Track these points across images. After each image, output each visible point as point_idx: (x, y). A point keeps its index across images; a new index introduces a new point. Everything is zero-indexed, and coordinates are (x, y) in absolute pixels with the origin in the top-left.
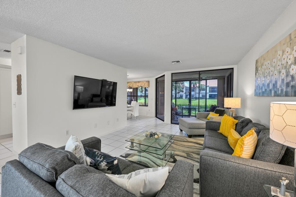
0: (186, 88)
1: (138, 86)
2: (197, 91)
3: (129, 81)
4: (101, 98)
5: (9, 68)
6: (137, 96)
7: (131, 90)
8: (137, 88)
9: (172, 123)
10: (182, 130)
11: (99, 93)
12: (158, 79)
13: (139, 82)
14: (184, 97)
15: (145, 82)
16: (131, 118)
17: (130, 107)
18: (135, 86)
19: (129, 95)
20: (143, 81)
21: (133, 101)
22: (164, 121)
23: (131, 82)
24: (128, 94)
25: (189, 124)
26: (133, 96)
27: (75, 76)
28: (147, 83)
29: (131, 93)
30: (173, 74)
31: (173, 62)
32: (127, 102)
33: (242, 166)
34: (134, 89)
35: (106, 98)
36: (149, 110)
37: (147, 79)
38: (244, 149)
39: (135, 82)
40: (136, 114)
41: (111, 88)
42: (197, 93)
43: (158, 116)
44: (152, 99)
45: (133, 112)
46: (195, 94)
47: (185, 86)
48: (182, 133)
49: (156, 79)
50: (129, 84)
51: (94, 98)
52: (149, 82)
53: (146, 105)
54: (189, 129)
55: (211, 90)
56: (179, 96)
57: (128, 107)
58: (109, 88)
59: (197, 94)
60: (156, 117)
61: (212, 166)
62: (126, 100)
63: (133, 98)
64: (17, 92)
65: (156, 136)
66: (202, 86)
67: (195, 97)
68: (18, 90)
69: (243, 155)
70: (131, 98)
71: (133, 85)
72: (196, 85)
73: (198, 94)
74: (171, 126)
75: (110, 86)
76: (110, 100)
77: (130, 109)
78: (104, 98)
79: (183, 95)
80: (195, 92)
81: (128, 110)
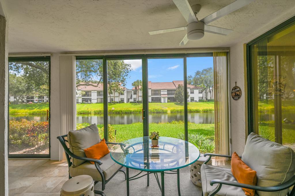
0: (127, 90)
14: (125, 101)
42: (140, 96)
46: (137, 97)
47: (126, 89)
55: (153, 92)
56: (120, 100)
72: (138, 87)
79: (124, 98)
80: (137, 95)
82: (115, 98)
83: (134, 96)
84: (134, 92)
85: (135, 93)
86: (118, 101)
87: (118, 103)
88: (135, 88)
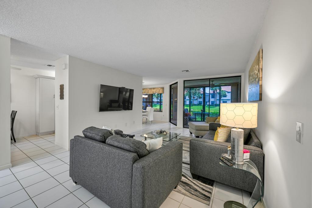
1: (153, 92)
2: (218, 98)
3: (144, 88)
4: (118, 103)
5: (53, 79)
6: (152, 102)
7: (147, 96)
8: (152, 94)
9: (184, 127)
10: (192, 132)
11: (117, 99)
12: (172, 86)
13: (154, 88)
15: (160, 88)
16: (146, 123)
17: (145, 112)
18: (150, 92)
19: (145, 101)
20: (158, 88)
21: (148, 106)
22: (176, 125)
23: (146, 89)
24: (143, 100)
25: (196, 126)
26: (149, 102)
27: (102, 85)
28: (162, 90)
29: (147, 98)
30: (185, 82)
31: (183, 71)
32: (143, 108)
33: (213, 145)
34: (149, 95)
35: (123, 104)
36: (164, 116)
37: (162, 86)
38: (219, 135)
39: (151, 89)
40: (151, 118)
41: (128, 94)
43: (172, 121)
44: (166, 105)
45: (148, 116)
46: (215, 100)
48: (192, 135)
49: (171, 86)
50: (144, 91)
51: (112, 104)
52: (163, 88)
53: (160, 111)
54: (197, 131)
56: (198, 103)
57: (143, 112)
58: (126, 94)
59: (217, 101)
60: (170, 122)
61: (197, 146)
62: (142, 105)
63: (149, 104)
64: (60, 97)
65: (165, 133)
66: (223, 92)
67: (215, 103)
68: (60, 96)
69: (218, 140)
70: (147, 104)
71: (148, 91)
72: (216, 91)
73: (219, 101)
74: (183, 130)
75: (126, 92)
76: (126, 106)
77: (145, 114)
78: (121, 104)
79: (201, 101)
80: (215, 99)
81: (143, 115)
82: (194, 101)
83: (212, 100)
84: (212, 95)
85: (213, 97)
86: (196, 103)
87: (196, 105)
88: (213, 92)
